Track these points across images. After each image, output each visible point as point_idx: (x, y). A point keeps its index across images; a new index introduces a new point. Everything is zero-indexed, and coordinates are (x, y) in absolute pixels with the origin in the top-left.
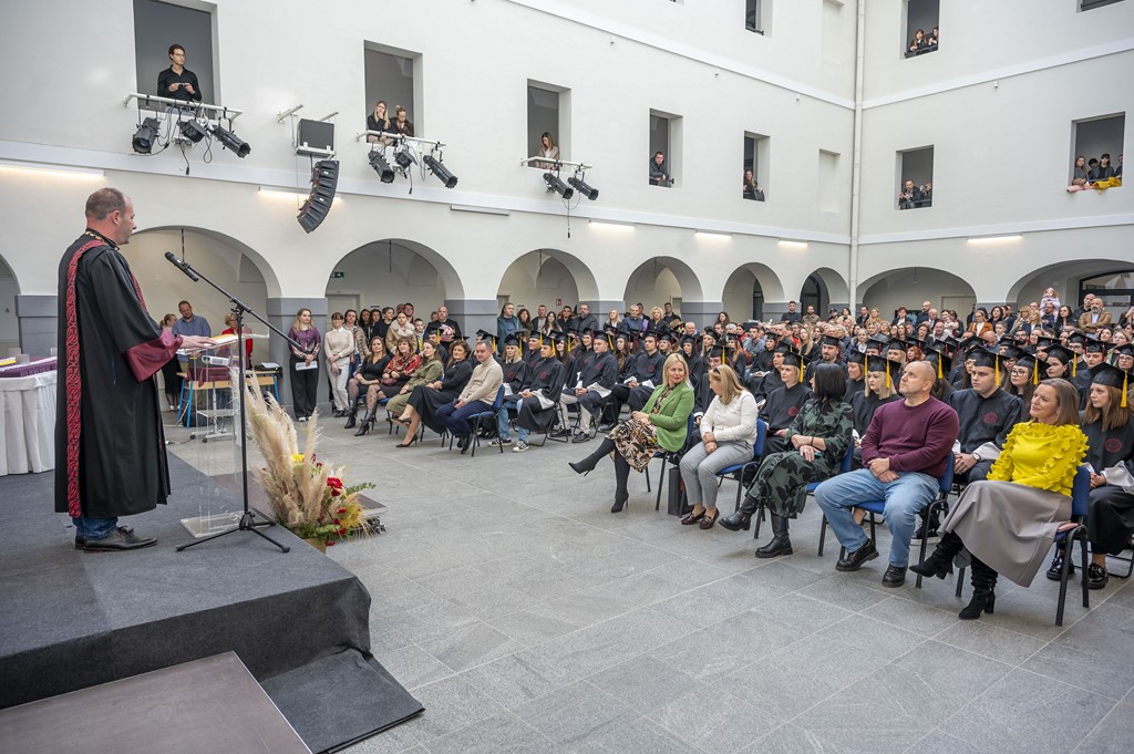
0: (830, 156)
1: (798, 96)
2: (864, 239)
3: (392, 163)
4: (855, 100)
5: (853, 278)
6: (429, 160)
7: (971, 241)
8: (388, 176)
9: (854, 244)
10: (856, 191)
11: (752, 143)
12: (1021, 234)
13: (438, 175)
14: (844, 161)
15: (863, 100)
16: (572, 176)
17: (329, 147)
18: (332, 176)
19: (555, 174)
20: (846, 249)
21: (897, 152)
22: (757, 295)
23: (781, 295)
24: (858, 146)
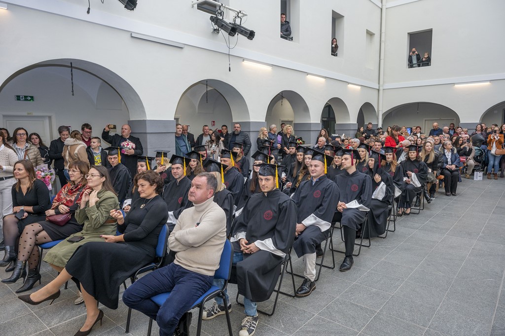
0: (370, 34)
2: (387, 86)
4: (382, 3)
5: (380, 109)
7: (457, 86)
9: (381, 88)
10: (382, 57)
11: (336, 18)
12: (490, 81)
14: (377, 38)
15: (386, 2)
16: (233, 21)
19: (220, 18)
20: (377, 91)
21: (408, 33)
22: (324, 119)
23: (349, 119)
24: (383, 31)
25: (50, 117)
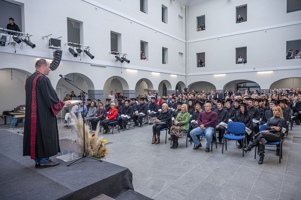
0: (181, 54)
1: (174, 39)
2: (189, 74)
3: (76, 52)
4: (186, 40)
5: (187, 84)
6: (86, 51)
7: (214, 75)
8: (76, 55)
9: (187, 75)
10: (187, 63)
11: (164, 50)
12: (226, 73)
13: (89, 55)
14: (184, 55)
15: (188, 40)
16: (123, 57)
17: (59, 47)
18: (60, 55)
19: (118, 56)
20: (185, 77)
21: (196, 53)
22: (164, 88)
23: (172, 88)
24: (187, 52)
25: (61, 89)
